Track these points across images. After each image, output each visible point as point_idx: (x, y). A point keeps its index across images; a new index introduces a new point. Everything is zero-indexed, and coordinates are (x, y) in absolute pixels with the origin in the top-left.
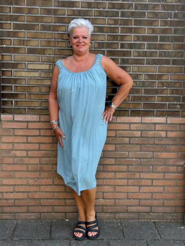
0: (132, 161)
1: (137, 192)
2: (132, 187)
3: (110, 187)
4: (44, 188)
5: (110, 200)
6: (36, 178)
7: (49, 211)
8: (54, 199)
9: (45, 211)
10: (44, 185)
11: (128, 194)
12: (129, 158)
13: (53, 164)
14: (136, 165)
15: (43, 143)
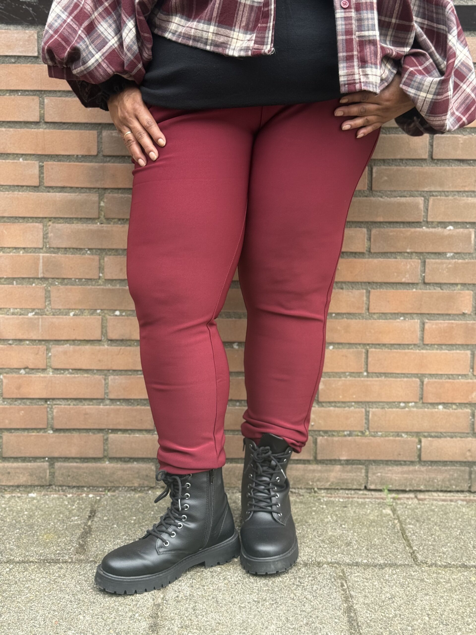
0: (442, 238)
1: (464, 376)
2: (438, 351)
3: (345, 351)
4: (65, 353)
5: (347, 408)
6: (33, 310)
7: (91, 454)
8: (108, 402)
9: (73, 452)
10: (67, 341)
11: (422, 382)
12: (428, 223)
13: (102, 252)
14: (458, 254)
15: (57, 156)
